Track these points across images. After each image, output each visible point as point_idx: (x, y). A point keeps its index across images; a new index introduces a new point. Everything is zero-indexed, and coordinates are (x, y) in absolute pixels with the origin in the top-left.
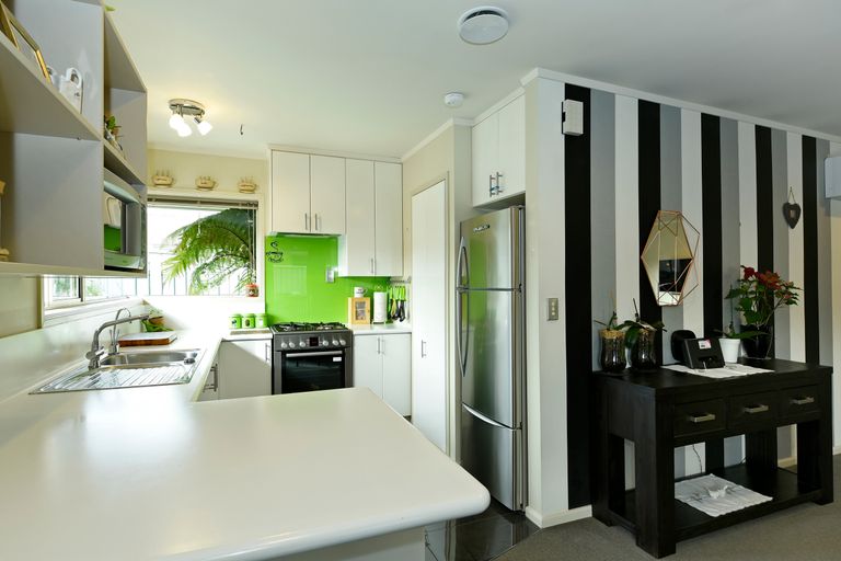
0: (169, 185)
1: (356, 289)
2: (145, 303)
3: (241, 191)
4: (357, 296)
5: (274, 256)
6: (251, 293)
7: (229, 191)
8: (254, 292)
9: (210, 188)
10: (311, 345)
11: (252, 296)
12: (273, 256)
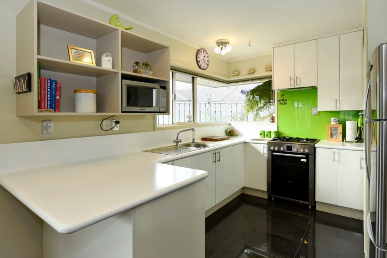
0: (238, 75)
1: (332, 119)
2: (230, 124)
3: (267, 71)
4: (332, 123)
5: (283, 102)
6: (271, 121)
7: (261, 73)
8: (273, 120)
9: (253, 73)
10: (287, 150)
11: (272, 122)
12: (281, 102)
